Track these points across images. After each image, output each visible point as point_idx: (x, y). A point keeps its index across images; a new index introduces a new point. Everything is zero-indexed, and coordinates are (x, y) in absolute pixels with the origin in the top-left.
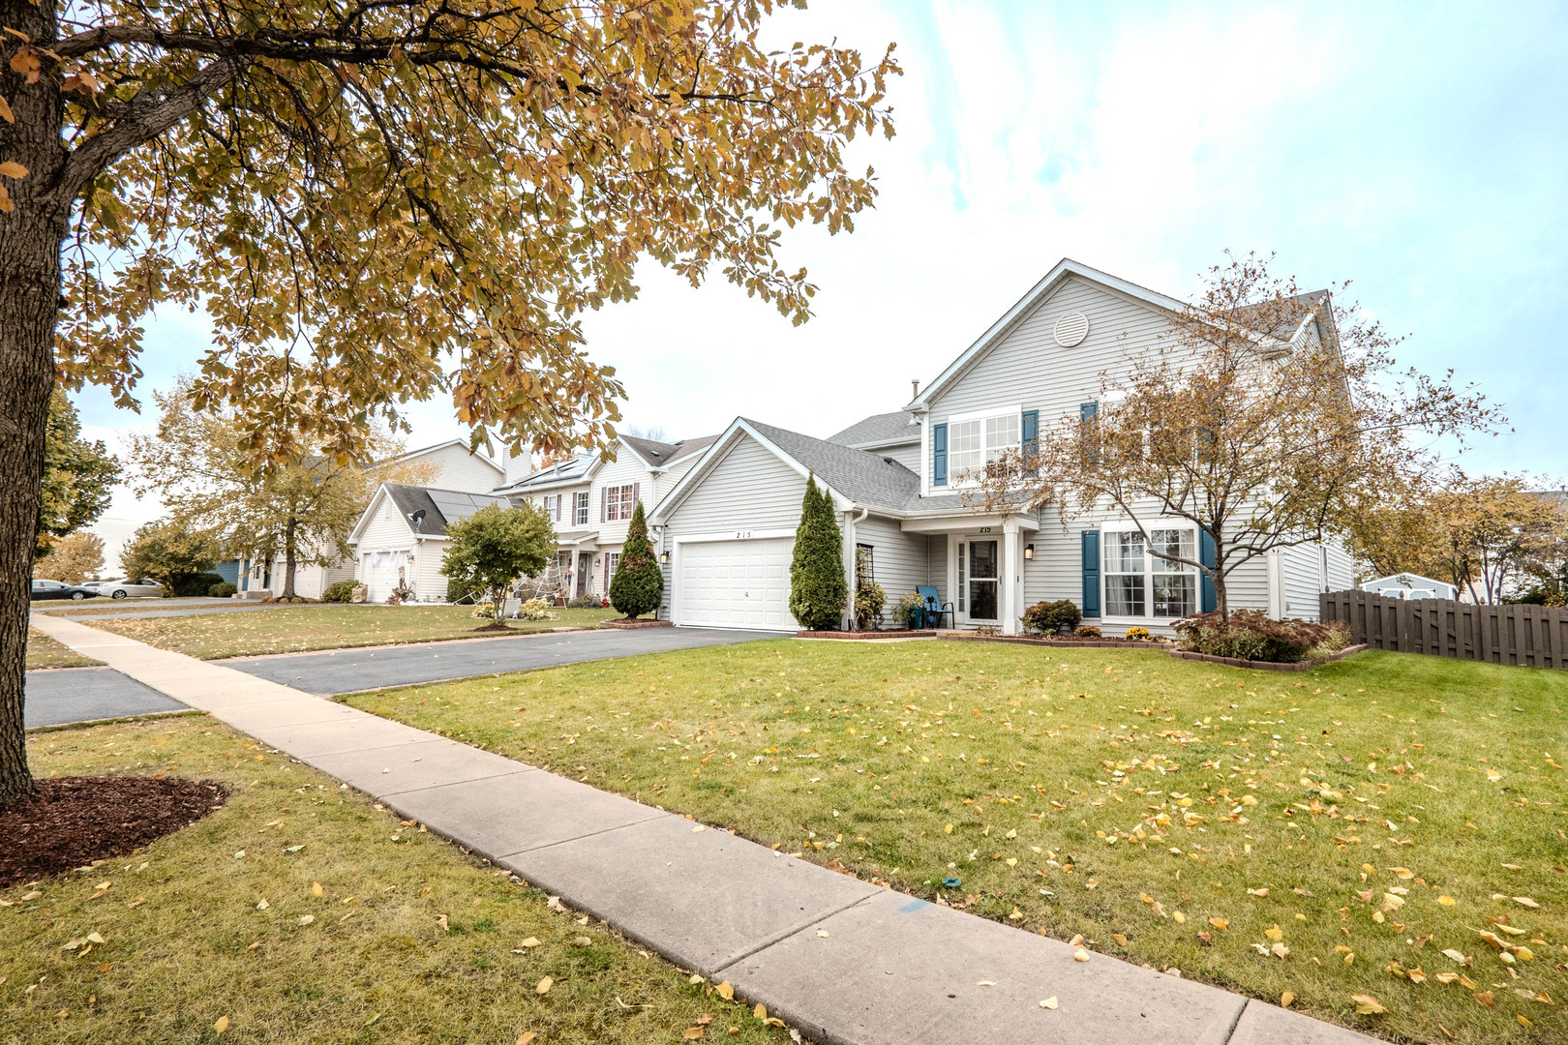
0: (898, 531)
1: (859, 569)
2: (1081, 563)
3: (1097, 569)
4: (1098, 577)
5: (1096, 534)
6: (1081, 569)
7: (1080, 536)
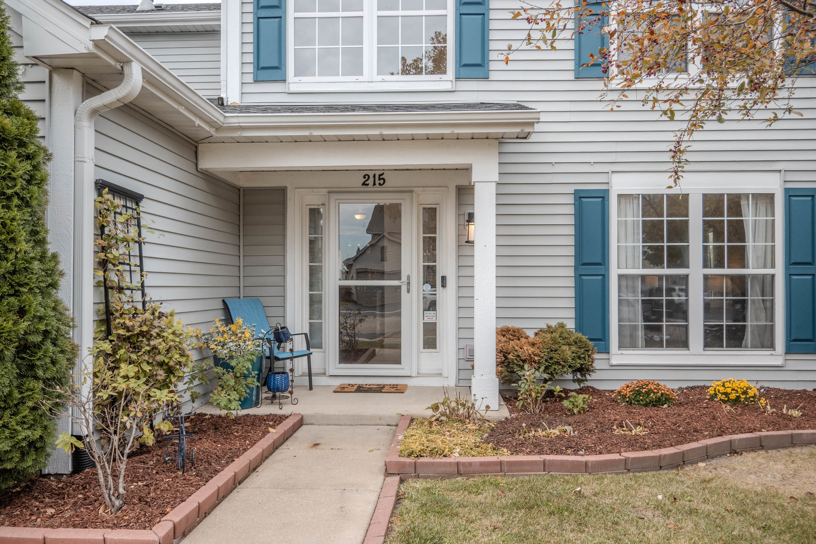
0: (190, 167)
1: (103, 264)
2: (571, 251)
3: (603, 262)
4: (605, 278)
5: (603, 196)
6: (571, 262)
7: (571, 200)
